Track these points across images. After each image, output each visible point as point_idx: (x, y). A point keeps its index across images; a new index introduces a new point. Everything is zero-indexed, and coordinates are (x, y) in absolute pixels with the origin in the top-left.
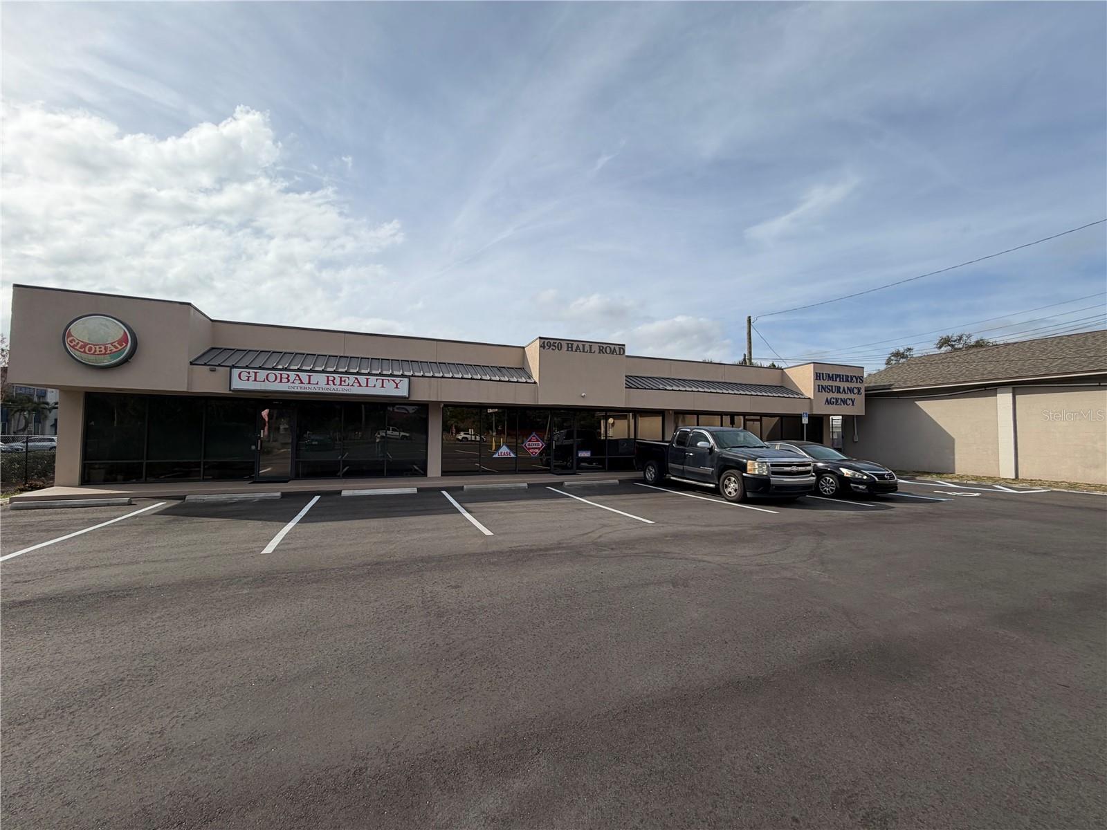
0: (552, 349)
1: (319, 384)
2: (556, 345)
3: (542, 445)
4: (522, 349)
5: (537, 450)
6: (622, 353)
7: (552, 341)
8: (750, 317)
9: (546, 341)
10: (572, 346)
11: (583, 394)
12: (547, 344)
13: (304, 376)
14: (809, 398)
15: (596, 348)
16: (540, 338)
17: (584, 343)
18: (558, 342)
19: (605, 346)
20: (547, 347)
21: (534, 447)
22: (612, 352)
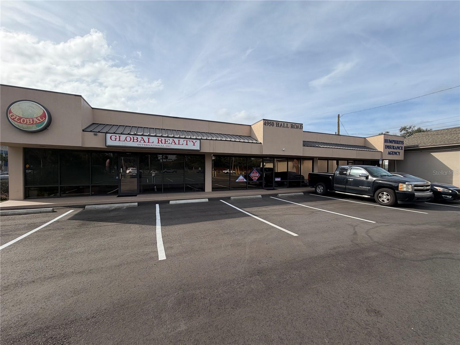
0: (269, 126)
1: (154, 143)
2: (271, 123)
3: (259, 175)
4: (250, 126)
5: (256, 178)
6: (301, 128)
7: (269, 122)
8: (339, 115)
9: (267, 121)
10: (279, 124)
11: (284, 149)
12: (267, 123)
13: (146, 138)
14: (381, 152)
15: (289, 125)
16: (264, 120)
17: (284, 123)
18: (272, 122)
19: (294, 124)
20: (267, 125)
21: (255, 176)
22: (297, 127)
